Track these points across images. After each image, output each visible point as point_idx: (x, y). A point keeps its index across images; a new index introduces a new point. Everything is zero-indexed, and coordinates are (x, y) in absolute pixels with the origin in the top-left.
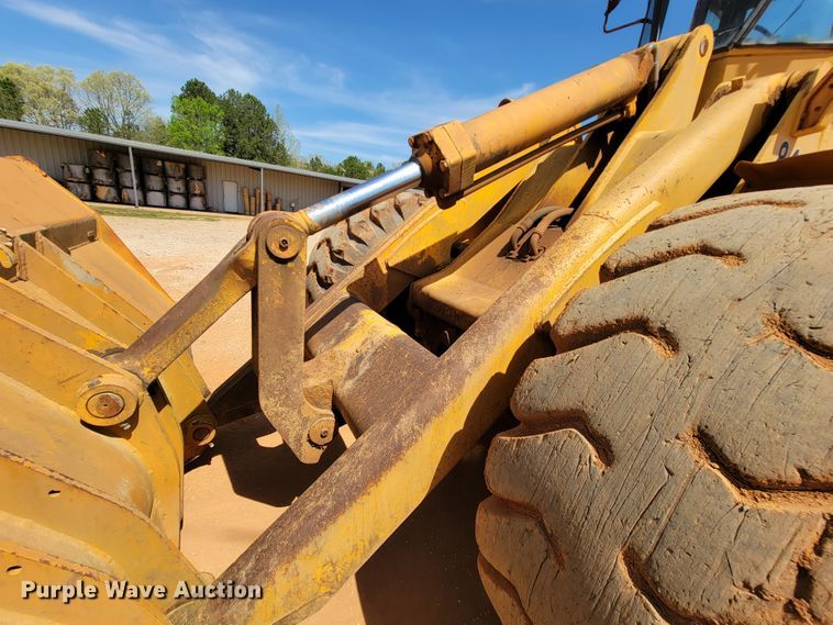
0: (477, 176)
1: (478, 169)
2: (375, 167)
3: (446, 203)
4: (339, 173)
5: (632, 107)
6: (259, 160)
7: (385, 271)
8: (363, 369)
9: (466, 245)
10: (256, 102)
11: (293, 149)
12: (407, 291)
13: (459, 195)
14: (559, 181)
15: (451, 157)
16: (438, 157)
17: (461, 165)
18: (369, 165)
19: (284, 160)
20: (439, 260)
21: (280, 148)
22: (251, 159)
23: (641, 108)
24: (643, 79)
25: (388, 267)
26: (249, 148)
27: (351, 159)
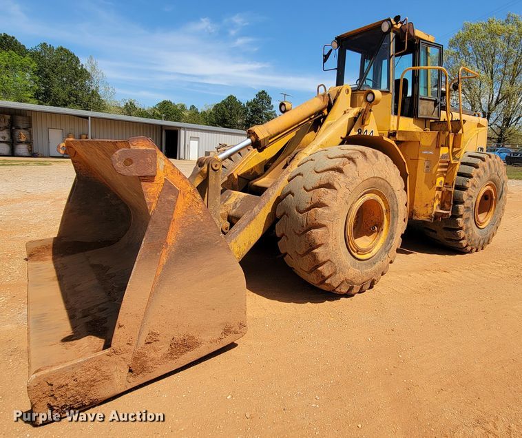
0: (270, 141)
1: (270, 139)
2: (188, 108)
3: (260, 151)
4: (154, 116)
5: (325, 112)
6: (74, 107)
7: (236, 177)
8: (238, 206)
9: (270, 166)
10: (69, 54)
11: (108, 94)
12: (247, 185)
13: (265, 147)
14: (303, 139)
15: (261, 137)
16: (257, 137)
17: (264, 139)
18: (183, 107)
19: (100, 106)
20: (259, 173)
21: (94, 94)
22: (65, 106)
23: (329, 111)
24: (326, 104)
25: (238, 176)
26: (63, 95)
27: (165, 103)
